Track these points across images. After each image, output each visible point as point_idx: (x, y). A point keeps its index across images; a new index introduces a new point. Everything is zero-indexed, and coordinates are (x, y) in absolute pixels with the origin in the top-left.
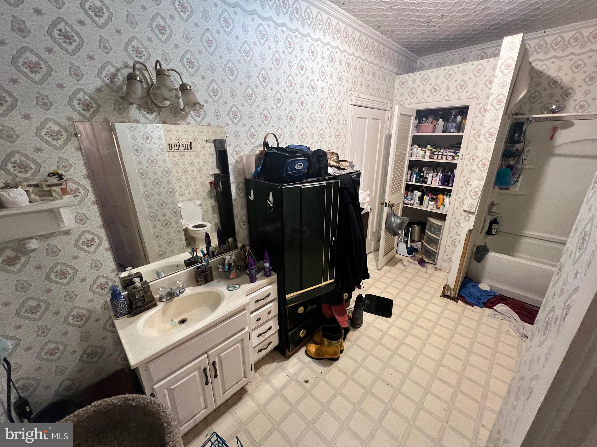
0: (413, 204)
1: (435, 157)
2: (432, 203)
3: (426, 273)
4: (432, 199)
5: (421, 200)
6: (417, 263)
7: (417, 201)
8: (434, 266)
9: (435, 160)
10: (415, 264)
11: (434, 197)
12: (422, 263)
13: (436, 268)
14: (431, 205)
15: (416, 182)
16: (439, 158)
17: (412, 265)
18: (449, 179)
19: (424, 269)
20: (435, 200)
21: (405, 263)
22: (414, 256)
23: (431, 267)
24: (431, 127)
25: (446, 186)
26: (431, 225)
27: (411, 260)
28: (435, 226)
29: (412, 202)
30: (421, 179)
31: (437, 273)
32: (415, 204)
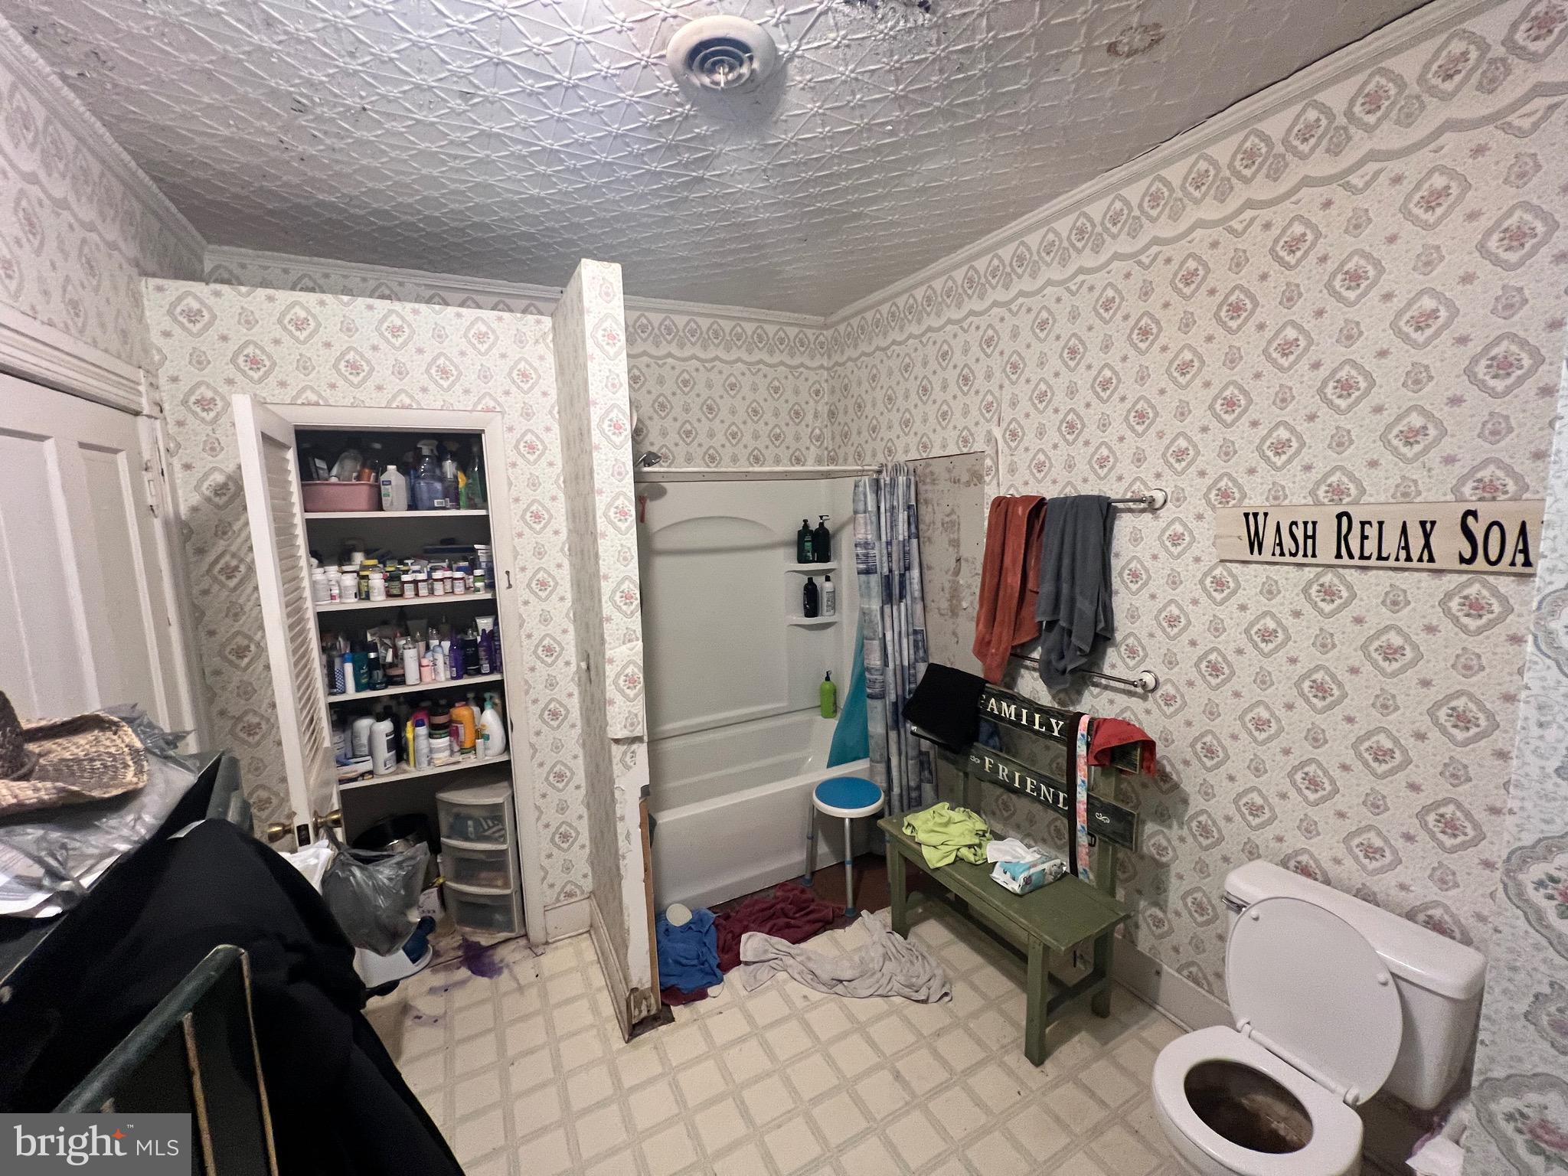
0: (371, 772)
1: (409, 590)
2: (443, 742)
3: (521, 989)
4: (435, 731)
5: (399, 748)
6: (464, 973)
7: (383, 753)
8: (523, 942)
9: (409, 600)
10: (462, 983)
11: (440, 720)
12: (478, 961)
13: (531, 946)
14: (440, 750)
15: (359, 688)
16: (423, 591)
17: (460, 997)
18: (477, 651)
19: (504, 979)
20: (448, 729)
21: (426, 1006)
22: (437, 954)
23: (517, 956)
24: (363, 492)
25: (471, 675)
26: (457, 816)
27: (439, 979)
28: (476, 813)
29: (367, 766)
30: (378, 675)
31: (550, 961)
32: (382, 770)
